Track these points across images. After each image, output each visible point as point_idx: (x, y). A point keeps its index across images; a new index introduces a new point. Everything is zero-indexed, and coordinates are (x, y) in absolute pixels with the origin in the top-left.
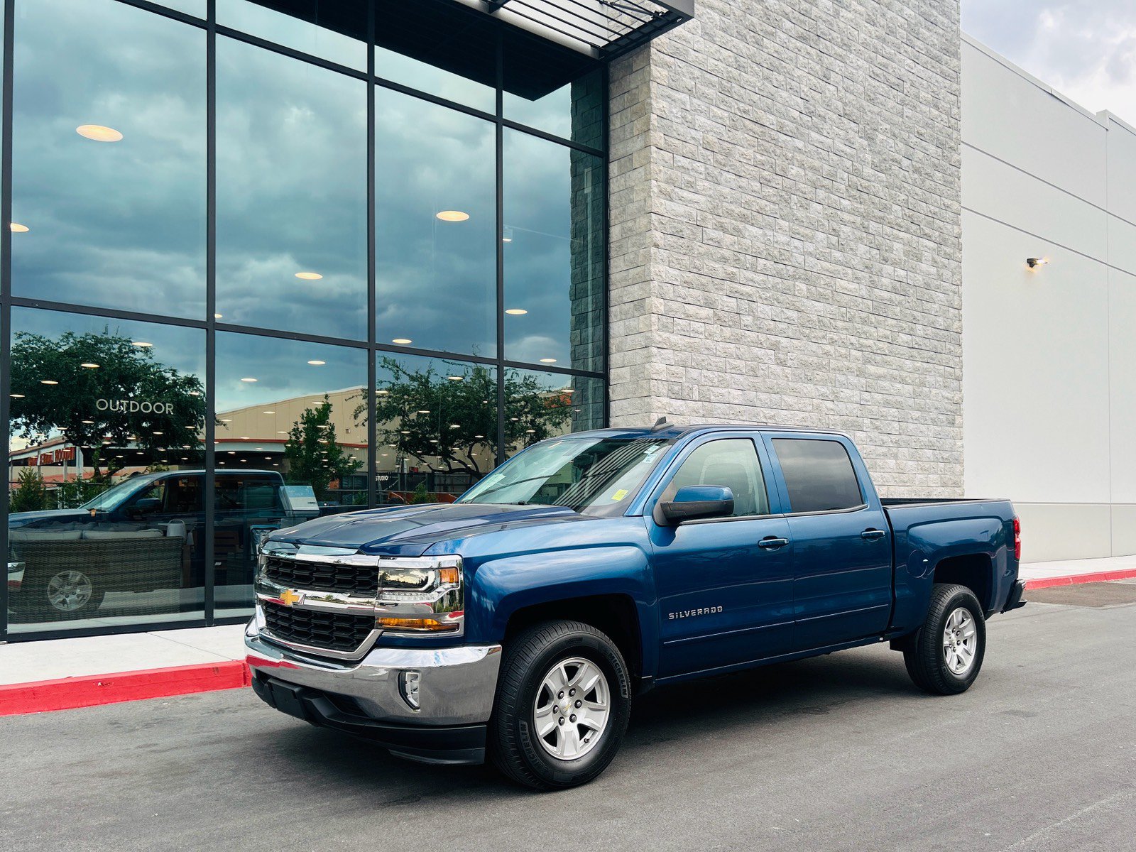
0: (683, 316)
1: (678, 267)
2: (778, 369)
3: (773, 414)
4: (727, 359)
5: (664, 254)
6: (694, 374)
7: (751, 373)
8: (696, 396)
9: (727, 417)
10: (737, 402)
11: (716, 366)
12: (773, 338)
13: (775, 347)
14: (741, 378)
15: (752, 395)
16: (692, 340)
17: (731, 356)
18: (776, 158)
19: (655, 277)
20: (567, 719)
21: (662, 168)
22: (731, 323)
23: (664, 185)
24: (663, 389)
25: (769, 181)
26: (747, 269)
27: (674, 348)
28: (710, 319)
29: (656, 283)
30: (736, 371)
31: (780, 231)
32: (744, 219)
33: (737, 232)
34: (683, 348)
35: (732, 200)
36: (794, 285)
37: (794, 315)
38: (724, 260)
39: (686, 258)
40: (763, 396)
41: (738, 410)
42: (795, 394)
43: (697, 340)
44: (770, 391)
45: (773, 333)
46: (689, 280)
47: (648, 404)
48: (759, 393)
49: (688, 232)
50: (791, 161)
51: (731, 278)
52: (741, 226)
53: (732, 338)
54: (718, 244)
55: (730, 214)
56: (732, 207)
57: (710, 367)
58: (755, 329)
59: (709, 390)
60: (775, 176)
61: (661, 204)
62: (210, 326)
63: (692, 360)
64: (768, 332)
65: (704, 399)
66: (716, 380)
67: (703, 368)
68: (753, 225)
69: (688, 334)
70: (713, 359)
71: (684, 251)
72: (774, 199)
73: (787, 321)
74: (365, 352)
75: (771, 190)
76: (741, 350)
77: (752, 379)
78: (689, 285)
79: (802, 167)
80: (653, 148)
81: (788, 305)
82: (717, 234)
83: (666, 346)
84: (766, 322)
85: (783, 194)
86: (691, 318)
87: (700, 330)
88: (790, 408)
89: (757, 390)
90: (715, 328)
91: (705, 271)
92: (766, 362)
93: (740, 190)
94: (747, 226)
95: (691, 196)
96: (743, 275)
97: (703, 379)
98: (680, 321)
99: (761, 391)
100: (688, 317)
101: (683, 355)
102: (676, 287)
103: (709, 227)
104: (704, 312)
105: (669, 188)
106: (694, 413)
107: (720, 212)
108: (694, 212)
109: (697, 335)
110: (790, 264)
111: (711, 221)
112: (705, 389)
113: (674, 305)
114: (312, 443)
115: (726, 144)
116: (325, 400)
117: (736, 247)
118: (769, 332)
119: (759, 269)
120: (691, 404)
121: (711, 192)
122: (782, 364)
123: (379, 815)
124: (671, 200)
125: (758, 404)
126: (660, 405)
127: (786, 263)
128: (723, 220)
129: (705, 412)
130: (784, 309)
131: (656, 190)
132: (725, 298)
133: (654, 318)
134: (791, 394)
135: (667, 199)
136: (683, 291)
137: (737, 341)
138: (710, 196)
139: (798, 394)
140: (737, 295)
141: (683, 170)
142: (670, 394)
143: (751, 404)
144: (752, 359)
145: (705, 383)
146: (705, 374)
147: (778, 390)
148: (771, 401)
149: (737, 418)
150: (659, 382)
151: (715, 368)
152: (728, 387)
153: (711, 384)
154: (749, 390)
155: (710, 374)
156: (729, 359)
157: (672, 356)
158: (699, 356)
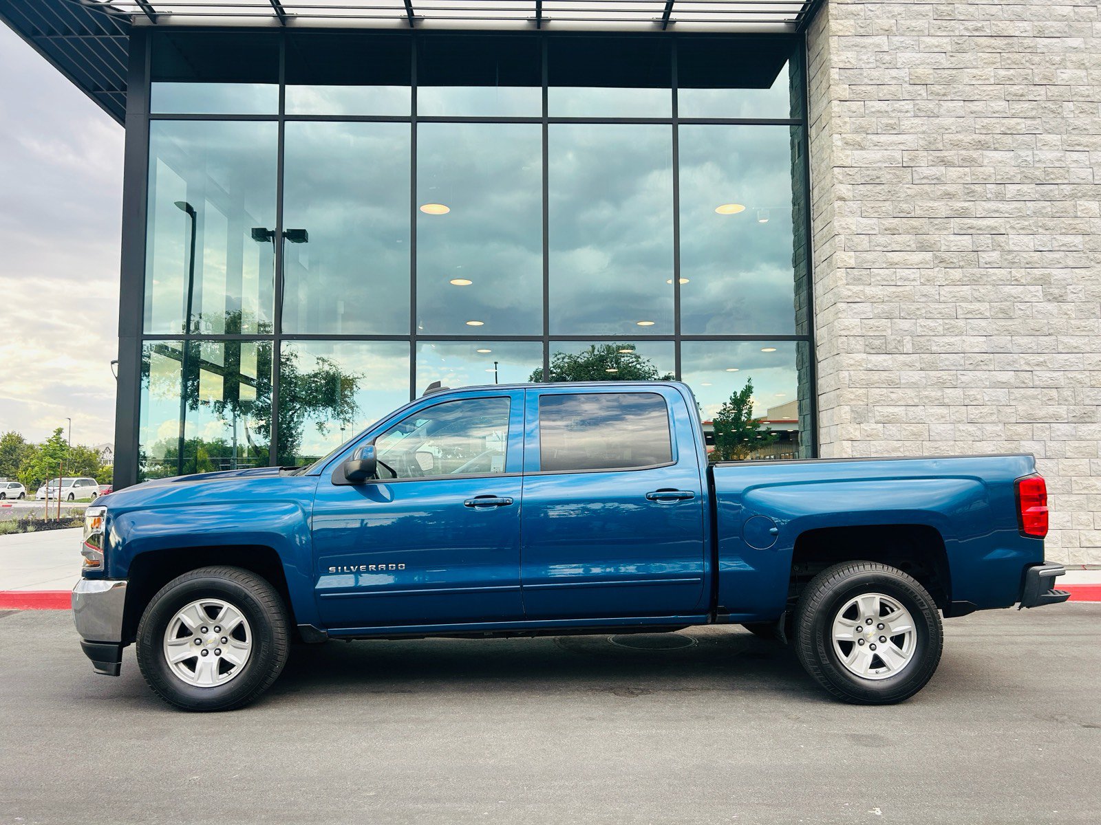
0: (884, 266)
1: (876, 215)
2: (1052, 307)
3: (1042, 359)
4: (958, 304)
5: (854, 205)
6: (906, 325)
7: (1001, 315)
8: (908, 347)
9: (961, 368)
10: (977, 350)
11: (940, 313)
12: (1037, 272)
13: (1044, 281)
14: (983, 323)
15: (1004, 340)
16: (900, 289)
17: (965, 300)
18: (1033, 67)
19: (841, 231)
21: (847, 119)
22: (962, 264)
23: (849, 137)
24: (859, 344)
25: (1022, 96)
26: (989, 200)
27: (873, 301)
28: (927, 263)
29: (842, 237)
30: (970, 316)
31: (1046, 148)
32: (981, 146)
33: (969, 162)
34: (886, 299)
35: (959, 129)
36: (1075, 206)
37: (1078, 240)
38: (950, 196)
39: (887, 204)
40: (1024, 341)
41: (979, 358)
42: (1084, 333)
43: (907, 288)
44: (1035, 333)
45: (1037, 266)
46: (891, 226)
47: (838, 362)
48: (1014, 338)
49: (888, 176)
50: (1062, 64)
51: (963, 214)
52: (975, 154)
53: (965, 279)
54: (939, 181)
55: (956, 145)
56: (960, 137)
57: (930, 315)
58: (1005, 264)
59: (928, 341)
60: (1032, 88)
61: (847, 156)
63: (900, 310)
64: (1027, 266)
65: (921, 350)
66: (941, 328)
67: (920, 317)
68: (995, 149)
69: (893, 283)
70: (933, 306)
71: (884, 197)
72: (1034, 113)
73: (1063, 248)
75: (1026, 105)
76: (982, 291)
77: (1003, 323)
78: (893, 232)
79: (1082, 67)
80: (835, 103)
81: (1064, 231)
82: (939, 170)
83: (859, 300)
84: (1024, 255)
85: (1049, 104)
86: (897, 266)
87: (912, 277)
89: (1012, 333)
90: (938, 273)
91: (918, 212)
92: (1027, 300)
93: (974, 115)
94: (987, 153)
95: (894, 138)
96: (981, 207)
97: (919, 329)
98: (881, 271)
99: (1019, 334)
100: (892, 265)
101: (886, 307)
102: (873, 237)
103: (923, 165)
104: (917, 257)
105: (858, 138)
106: (907, 368)
107: (940, 146)
108: (898, 155)
109: (906, 283)
110: (1066, 182)
111: (924, 158)
112: (922, 339)
113: (869, 256)
114: (737, 418)
115: (946, 71)
117: (969, 179)
118: (1030, 265)
119: (1007, 196)
120: (901, 358)
121: (924, 128)
122: (1059, 299)
124: (863, 149)
125: (1016, 349)
126: (852, 362)
127: (1059, 182)
128: (946, 153)
129: (923, 365)
130: (1055, 236)
131: (839, 143)
132: (952, 238)
133: (841, 273)
134: (1077, 333)
135: (857, 149)
136: (882, 239)
137: (974, 281)
138: (924, 132)
139: (1090, 333)
140: (970, 231)
141: (879, 115)
142: (868, 349)
143: (1002, 350)
144: (1002, 299)
145: (923, 334)
146: (922, 324)
147: (1051, 331)
148: (1038, 344)
149: (979, 368)
150: (851, 338)
151: (938, 315)
152: (961, 335)
153: (933, 334)
154: (999, 335)
155: (931, 323)
156: (961, 304)
157: (869, 309)
158: (912, 305)
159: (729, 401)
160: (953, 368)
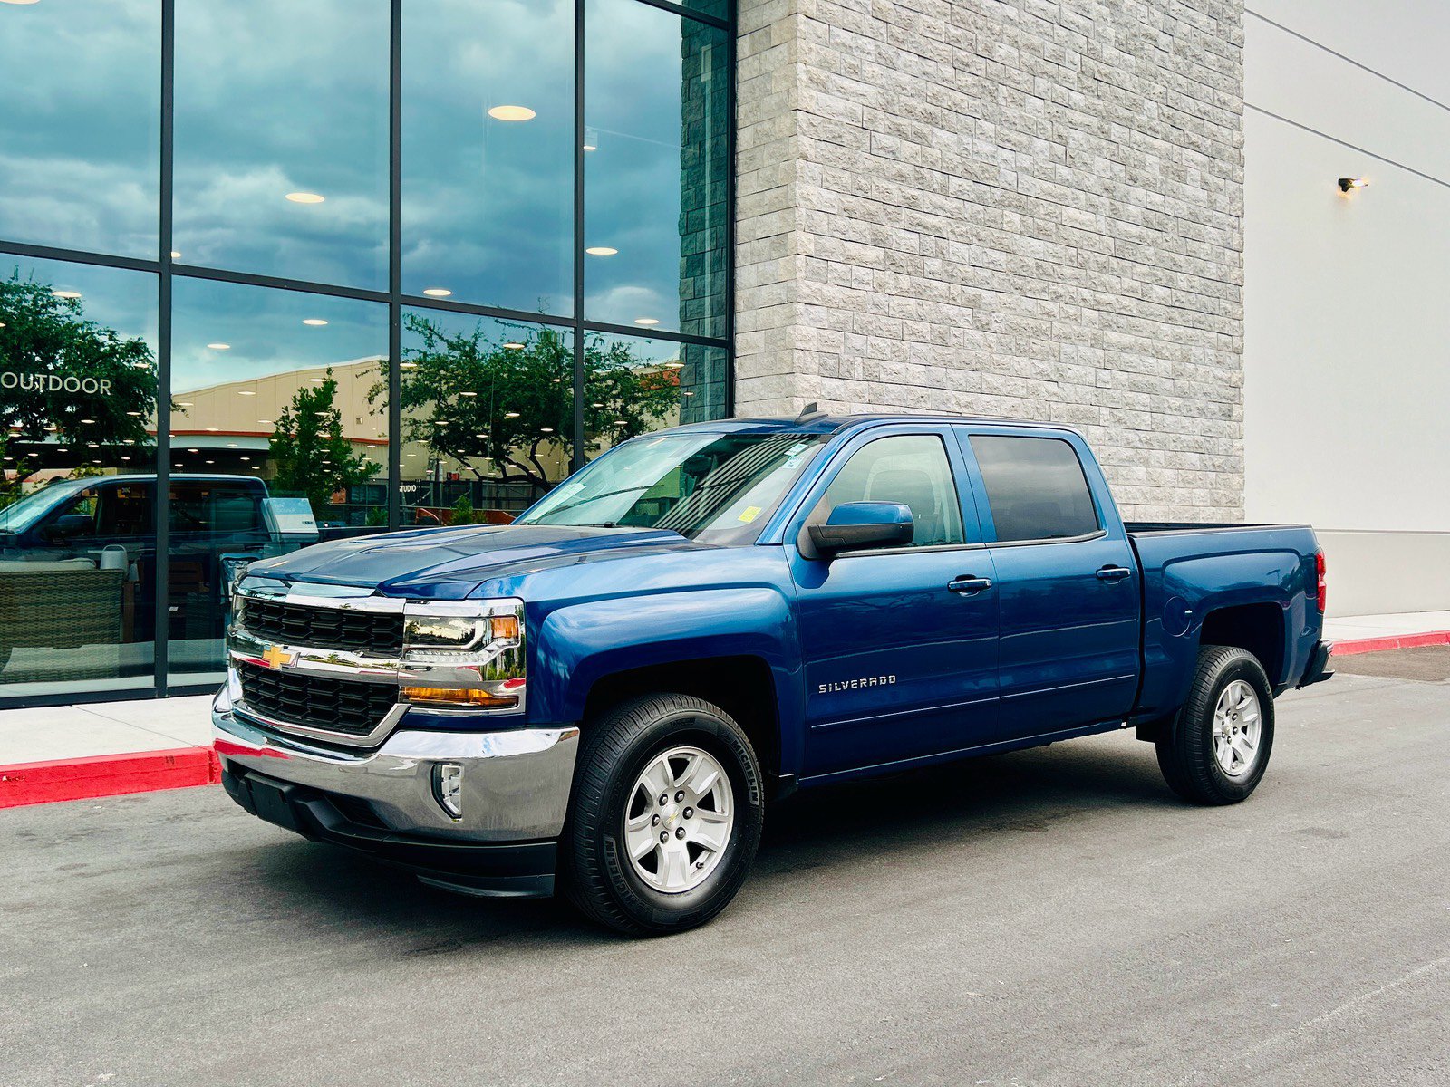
0: (842, 259)
1: (835, 187)
2: (978, 336)
3: (969, 400)
4: (904, 321)
5: (815, 169)
6: (857, 341)
7: (939, 341)
8: (859, 373)
9: (903, 404)
10: (917, 382)
11: (889, 331)
12: (971, 291)
13: (974, 304)
14: (924, 348)
15: (939, 372)
16: (855, 293)
17: (910, 317)
18: (977, 31)
19: (802, 202)
20: (672, 834)
21: (813, 45)
22: (910, 269)
23: (815, 70)
24: (813, 363)
25: (967, 65)
26: (934, 191)
27: (829, 304)
28: (880, 263)
29: (803, 210)
30: (917, 337)
31: (982, 137)
32: (930, 119)
33: (921, 138)
34: (842, 304)
35: (914, 92)
36: (1002, 216)
37: (1001, 258)
38: (901, 178)
39: (847, 174)
40: (957, 375)
41: (920, 394)
42: (1002, 372)
43: (862, 293)
44: (966, 367)
45: (971, 284)
46: (850, 206)
47: (791, 384)
48: (950, 370)
49: (850, 137)
50: (998, 36)
51: (912, 205)
52: (926, 129)
53: (912, 290)
54: (893, 156)
55: (910, 112)
56: (914, 102)
57: (880, 332)
58: (945, 277)
59: (878, 365)
60: (975, 58)
61: (812, 97)
62: (165, 269)
63: (854, 321)
64: (963, 283)
65: (872, 378)
66: (888, 351)
67: (870, 333)
68: (943, 128)
69: (848, 285)
70: (885, 320)
71: (844, 165)
72: (974, 91)
73: (991, 266)
74: (384, 309)
75: (970, 79)
76: (925, 307)
77: (940, 350)
78: (850, 214)
79: (1015, 45)
80: (801, 17)
81: (993, 244)
82: (891, 141)
83: (816, 302)
84: (960, 267)
85: (987, 83)
86: (852, 262)
87: (866, 279)
88: (995, 392)
89: (947, 365)
90: (888, 276)
91: (874, 194)
92: (960, 325)
93: (925, 77)
94: (936, 130)
95: (855, 85)
96: (929, 199)
97: (870, 349)
98: (838, 266)
99: (952, 366)
100: (849, 260)
101: (840, 315)
102: (832, 217)
103: (880, 130)
104: (873, 253)
105: (823, 75)
106: (857, 399)
107: (896, 109)
108: (859, 109)
109: (861, 286)
110: (996, 184)
111: (883, 122)
112: (872, 363)
113: (829, 243)
114: (307, 437)
115: (905, 11)
116: (327, 376)
117: (919, 160)
118: (965, 282)
119: (951, 191)
120: (852, 384)
121: (883, 81)
122: (984, 328)
123: (403, 968)
124: (826, 92)
125: (949, 385)
126: (807, 386)
127: (991, 183)
128: (900, 121)
129: (872, 397)
130: (986, 250)
131: (804, 77)
132: (903, 234)
133: (800, 261)
134: (997, 371)
135: (821, 91)
136: (841, 222)
137: (919, 294)
138: (882, 87)
139: (1007, 372)
140: (919, 229)
141: (843, 49)
142: (823, 371)
143: (937, 385)
144: (941, 321)
145: (873, 355)
146: (873, 343)
147: (978, 366)
148: (967, 381)
149: (918, 405)
150: (807, 353)
151: (887, 333)
152: (905, 361)
153: (881, 357)
154: (936, 365)
155: (878, 341)
156: (907, 321)
157: (824, 316)
158: (864, 316)
159: (291, 405)
160: (898, 403)
